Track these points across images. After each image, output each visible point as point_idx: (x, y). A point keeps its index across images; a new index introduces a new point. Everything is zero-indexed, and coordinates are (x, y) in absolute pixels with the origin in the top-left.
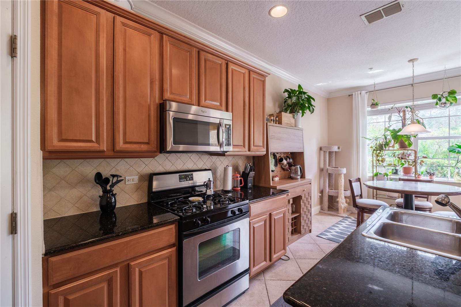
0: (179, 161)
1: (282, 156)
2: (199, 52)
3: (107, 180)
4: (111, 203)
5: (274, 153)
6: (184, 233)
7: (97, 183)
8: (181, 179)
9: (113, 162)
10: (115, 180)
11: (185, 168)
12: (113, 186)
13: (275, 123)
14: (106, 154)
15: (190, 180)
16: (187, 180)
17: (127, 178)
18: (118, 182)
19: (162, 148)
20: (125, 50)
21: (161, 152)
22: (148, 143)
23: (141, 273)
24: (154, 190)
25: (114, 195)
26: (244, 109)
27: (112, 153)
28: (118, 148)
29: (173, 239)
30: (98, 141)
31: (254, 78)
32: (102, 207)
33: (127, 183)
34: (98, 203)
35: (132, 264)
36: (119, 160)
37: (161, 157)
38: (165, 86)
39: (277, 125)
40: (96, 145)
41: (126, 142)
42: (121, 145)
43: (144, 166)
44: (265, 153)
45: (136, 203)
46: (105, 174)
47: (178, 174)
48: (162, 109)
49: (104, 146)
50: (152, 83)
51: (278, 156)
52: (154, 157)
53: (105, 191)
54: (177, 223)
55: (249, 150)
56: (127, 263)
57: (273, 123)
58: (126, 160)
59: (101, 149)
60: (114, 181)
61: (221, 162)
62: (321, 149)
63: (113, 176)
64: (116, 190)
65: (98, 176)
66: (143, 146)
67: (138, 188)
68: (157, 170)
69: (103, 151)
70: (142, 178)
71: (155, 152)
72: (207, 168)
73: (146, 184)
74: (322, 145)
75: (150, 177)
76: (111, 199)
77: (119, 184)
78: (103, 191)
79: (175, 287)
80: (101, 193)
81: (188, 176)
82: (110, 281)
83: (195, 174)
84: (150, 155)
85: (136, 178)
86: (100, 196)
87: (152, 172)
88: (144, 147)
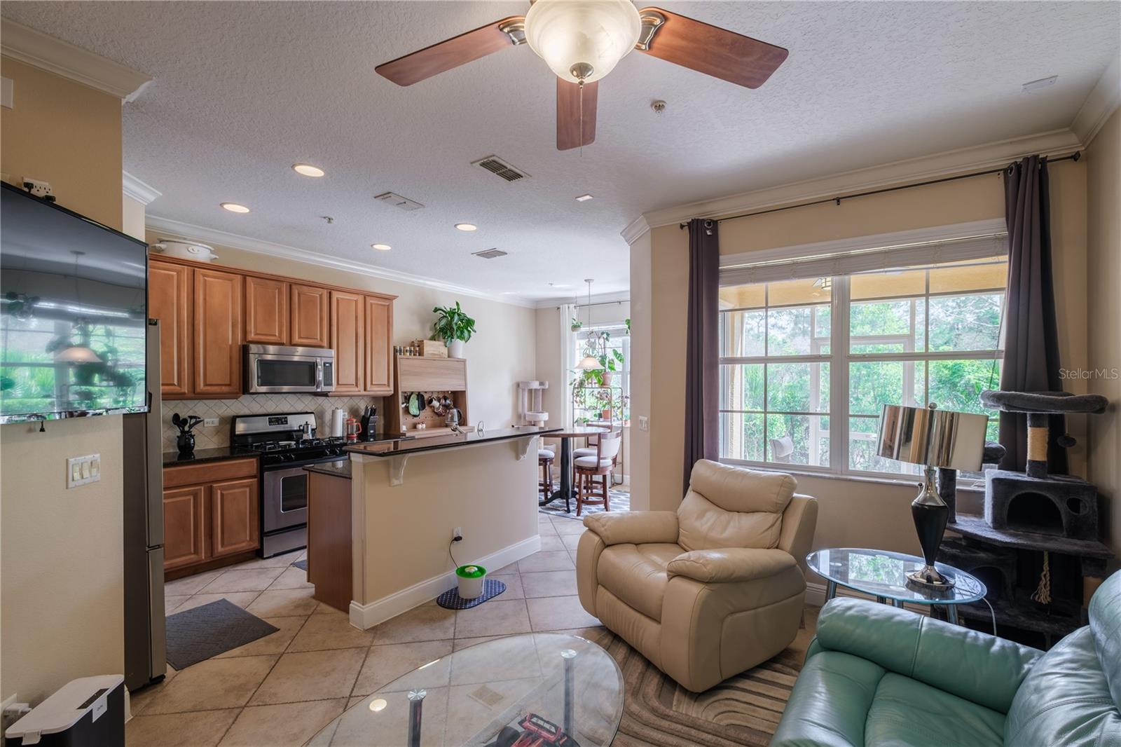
0: (270, 403)
1: (435, 396)
2: (290, 286)
3: (185, 421)
4: (190, 444)
5: (419, 393)
6: (266, 466)
7: (175, 424)
8: (271, 422)
9: (190, 404)
10: (193, 421)
11: (279, 410)
12: (191, 427)
13: (414, 355)
14: (187, 395)
15: (282, 423)
16: (278, 424)
17: (206, 420)
18: (196, 423)
19: (245, 388)
20: (205, 299)
21: (244, 394)
22: (229, 385)
23: (222, 495)
24: (237, 433)
25: (193, 436)
26: (357, 342)
27: (193, 395)
28: (198, 390)
29: (254, 471)
30: (179, 384)
31: (371, 304)
32: (180, 447)
33: (205, 425)
34: (176, 444)
35: (215, 485)
36: (196, 401)
37: (245, 399)
38: (248, 328)
39: (417, 357)
40: (178, 388)
41: (206, 385)
42: (201, 387)
43: (225, 407)
44: (392, 392)
45: (217, 447)
46: (183, 415)
47: (268, 417)
48: (245, 350)
49: (185, 389)
50: (234, 326)
51: (426, 397)
52: (237, 399)
53: (183, 432)
54: (258, 458)
55: (365, 390)
56: (209, 485)
57: (410, 355)
58: (204, 401)
59: (183, 391)
60: (192, 423)
61: (330, 405)
62: (518, 385)
63: (191, 417)
64: (194, 431)
65: (176, 417)
66: (223, 388)
67: (218, 431)
68: (242, 413)
69: (184, 393)
70: (223, 420)
71: (237, 393)
72: (309, 411)
73: (228, 427)
74: (520, 379)
75: (233, 420)
76: (190, 440)
77: (196, 426)
78: (181, 432)
79: (256, 511)
80: (179, 434)
81: (281, 419)
82: (196, 495)
83: (289, 417)
84: (233, 396)
85: (216, 421)
86: (178, 437)
87: (235, 414)
88: (225, 389)
